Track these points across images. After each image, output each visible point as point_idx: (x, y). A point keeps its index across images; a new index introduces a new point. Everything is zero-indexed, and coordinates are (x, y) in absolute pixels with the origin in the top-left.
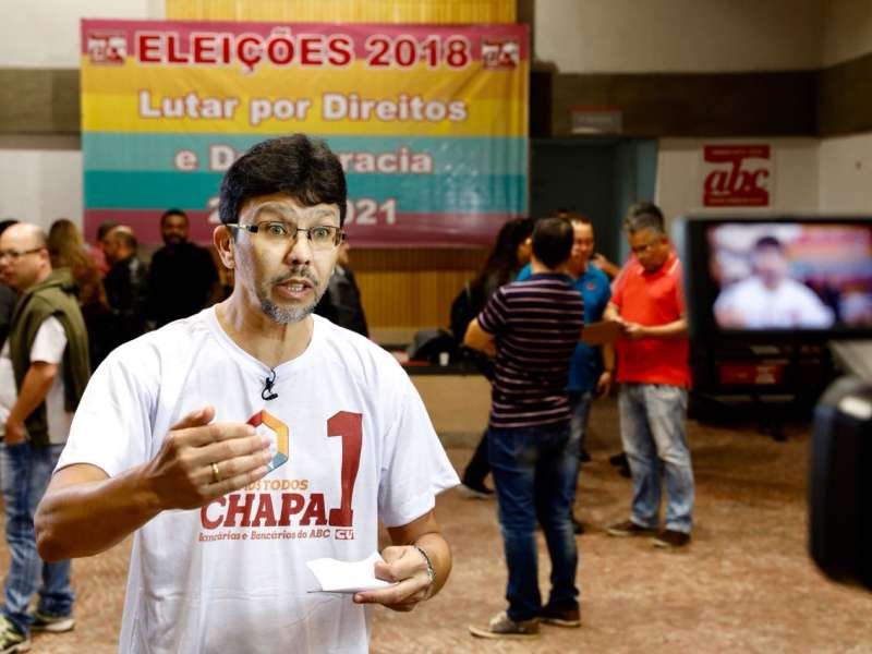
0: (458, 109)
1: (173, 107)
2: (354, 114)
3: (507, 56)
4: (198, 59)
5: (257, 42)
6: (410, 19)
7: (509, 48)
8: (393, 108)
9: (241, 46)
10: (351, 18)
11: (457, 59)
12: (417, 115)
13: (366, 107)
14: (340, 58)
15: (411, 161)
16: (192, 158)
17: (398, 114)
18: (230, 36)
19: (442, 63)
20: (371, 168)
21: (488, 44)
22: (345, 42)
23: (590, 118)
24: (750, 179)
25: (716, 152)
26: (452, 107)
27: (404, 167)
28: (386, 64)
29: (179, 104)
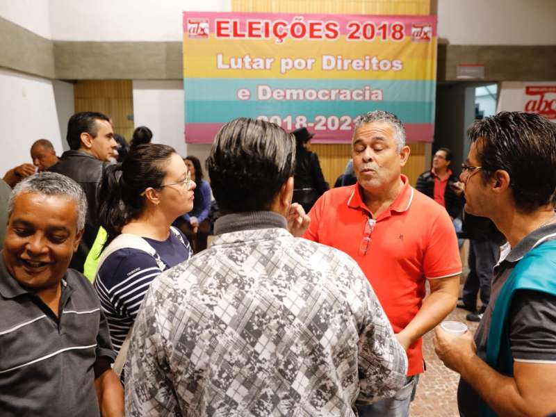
0: (397, 64)
1: (236, 64)
2: (339, 67)
3: (425, 34)
4: (251, 35)
5: (285, 25)
6: (371, 12)
7: (426, 29)
8: (361, 64)
9: (275, 27)
10: (337, 11)
11: (398, 35)
12: (375, 67)
13: (346, 63)
14: (332, 34)
15: (371, 94)
16: (247, 93)
17: (364, 66)
18: (269, 21)
19: (389, 37)
20: (348, 98)
21: (415, 27)
22: (335, 25)
23: (467, 70)
24: (549, 104)
25: (531, 90)
26: (394, 63)
27: (367, 98)
28: (358, 38)
29: (240, 60)
